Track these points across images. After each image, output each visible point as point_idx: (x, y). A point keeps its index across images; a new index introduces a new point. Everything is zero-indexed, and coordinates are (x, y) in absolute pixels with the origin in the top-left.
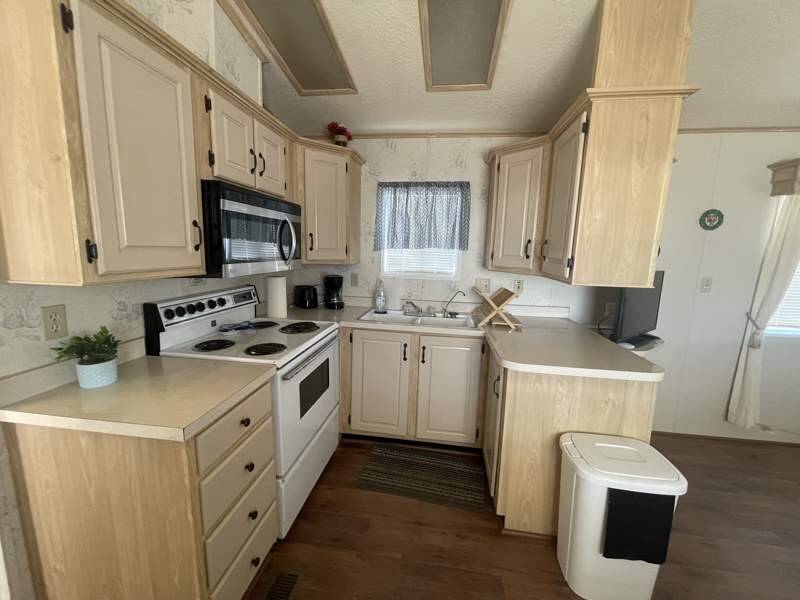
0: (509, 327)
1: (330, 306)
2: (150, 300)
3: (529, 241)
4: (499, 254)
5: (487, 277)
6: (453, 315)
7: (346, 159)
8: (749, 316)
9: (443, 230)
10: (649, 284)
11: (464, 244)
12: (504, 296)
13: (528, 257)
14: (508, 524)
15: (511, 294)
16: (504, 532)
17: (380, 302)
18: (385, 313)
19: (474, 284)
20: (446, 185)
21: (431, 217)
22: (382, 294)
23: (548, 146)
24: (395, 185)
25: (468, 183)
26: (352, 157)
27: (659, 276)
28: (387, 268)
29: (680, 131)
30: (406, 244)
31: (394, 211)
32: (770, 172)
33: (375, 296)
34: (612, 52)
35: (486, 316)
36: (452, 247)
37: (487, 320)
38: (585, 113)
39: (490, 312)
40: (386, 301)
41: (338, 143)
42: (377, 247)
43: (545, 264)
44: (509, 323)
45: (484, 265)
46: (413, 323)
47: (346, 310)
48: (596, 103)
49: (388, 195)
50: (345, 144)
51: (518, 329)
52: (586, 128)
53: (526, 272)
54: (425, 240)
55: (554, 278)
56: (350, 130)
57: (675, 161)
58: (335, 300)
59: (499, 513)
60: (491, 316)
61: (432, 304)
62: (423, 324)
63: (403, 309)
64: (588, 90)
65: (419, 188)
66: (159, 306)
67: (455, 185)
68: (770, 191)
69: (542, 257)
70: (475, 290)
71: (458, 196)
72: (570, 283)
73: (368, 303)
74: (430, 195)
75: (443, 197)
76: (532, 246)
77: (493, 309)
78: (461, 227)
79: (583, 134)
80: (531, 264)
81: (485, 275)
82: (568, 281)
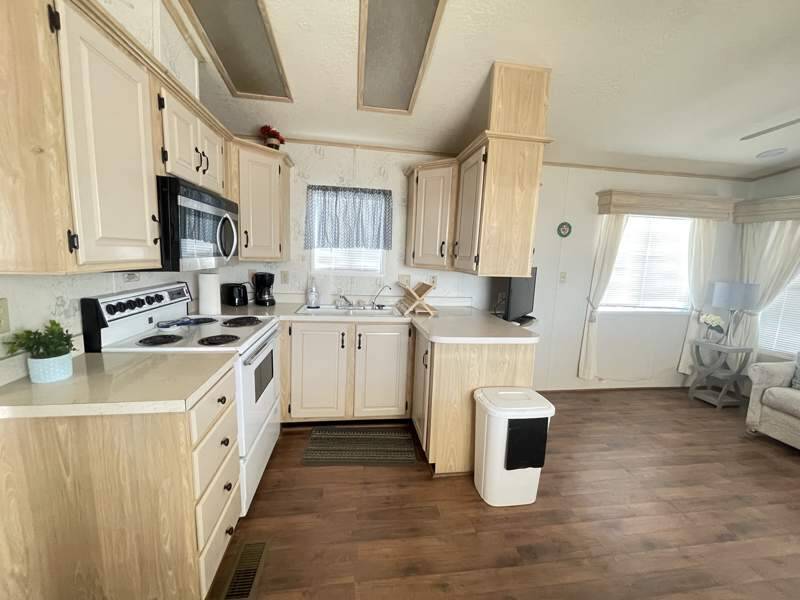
0: (428, 314)
1: (260, 302)
2: (90, 294)
3: (443, 243)
4: (419, 254)
5: (407, 274)
6: (380, 307)
7: (278, 161)
8: (588, 299)
9: (369, 231)
10: (529, 275)
11: (388, 245)
12: (423, 289)
13: (442, 256)
14: (438, 470)
15: (428, 287)
16: (435, 476)
17: (313, 298)
18: (318, 307)
19: (397, 280)
20: (372, 192)
21: (358, 220)
22: (314, 289)
23: (456, 168)
24: (325, 189)
25: (390, 192)
26: (284, 160)
27: (534, 270)
28: (318, 266)
29: (544, 163)
30: (336, 244)
31: (324, 212)
32: (597, 198)
33: (307, 293)
34: (500, 106)
35: (410, 305)
36: (378, 247)
37: (411, 309)
38: (484, 148)
39: (414, 302)
40: (318, 297)
41: (271, 146)
42: (308, 245)
43: (456, 261)
44: (429, 311)
45: (405, 262)
46: (347, 314)
47: (276, 306)
48: (492, 141)
49: (317, 196)
50: (277, 147)
51: (436, 316)
52: (485, 158)
53: (441, 268)
54: (354, 240)
55: (464, 271)
56: (283, 134)
57: (541, 185)
58: (266, 297)
59: (430, 462)
60: (414, 305)
61: (361, 298)
62: (355, 315)
63: (335, 303)
64: (487, 131)
65: (348, 193)
66: (100, 301)
67: (379, 192)
68: (597, 211)
69: (454, 255)
70: (398, 285)
71: (381, 201)
72: (477, 274)
73: (300, 300)
74: (357, 200)
75: (369, 202)
76: (445, 247)
77: (415, 298)
78: (385, 230)
79: (483, 163)
80: (446, 260)
81: (405, 271)
82: (475, 274)
